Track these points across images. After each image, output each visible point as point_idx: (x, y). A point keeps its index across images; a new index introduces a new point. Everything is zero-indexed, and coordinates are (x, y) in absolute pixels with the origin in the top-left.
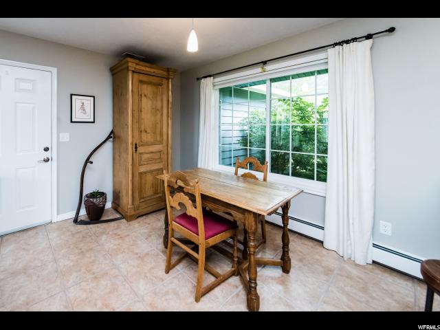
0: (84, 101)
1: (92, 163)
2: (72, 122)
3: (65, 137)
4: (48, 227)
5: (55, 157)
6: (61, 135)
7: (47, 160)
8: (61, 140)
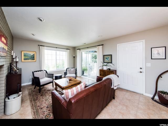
0: (158, 50)
1: (161, 77)
2: (152, 59)
3: (149, 65)
4: (141, 95)
5: (144, 72)
6: (147, 64)
7: (141, 72)
8: (147, 66)
